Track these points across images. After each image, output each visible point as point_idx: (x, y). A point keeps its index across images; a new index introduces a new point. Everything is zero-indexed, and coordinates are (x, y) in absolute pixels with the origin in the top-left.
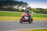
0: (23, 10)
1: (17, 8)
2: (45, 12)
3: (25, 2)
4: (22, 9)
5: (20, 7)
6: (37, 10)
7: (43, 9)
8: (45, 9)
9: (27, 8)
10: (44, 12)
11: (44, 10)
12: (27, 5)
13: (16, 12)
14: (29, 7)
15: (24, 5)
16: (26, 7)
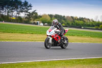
0: (20, 18)
1: (6, 14)
2: (68, 24)
3: (25, 1)
4: (17, 15)
5: (13, 12)
6: (50, 18)
7: (64, 16)
8: (68, 17)
9: (28, 15)
10: (66, 23)
11: (64, 19)
12: (30, 8)
13: (4, 23)
14: (34, 12)
15: (23, 8)
16: (27, 12)
